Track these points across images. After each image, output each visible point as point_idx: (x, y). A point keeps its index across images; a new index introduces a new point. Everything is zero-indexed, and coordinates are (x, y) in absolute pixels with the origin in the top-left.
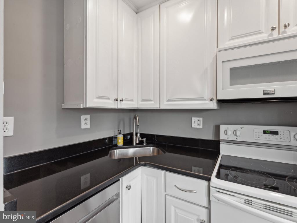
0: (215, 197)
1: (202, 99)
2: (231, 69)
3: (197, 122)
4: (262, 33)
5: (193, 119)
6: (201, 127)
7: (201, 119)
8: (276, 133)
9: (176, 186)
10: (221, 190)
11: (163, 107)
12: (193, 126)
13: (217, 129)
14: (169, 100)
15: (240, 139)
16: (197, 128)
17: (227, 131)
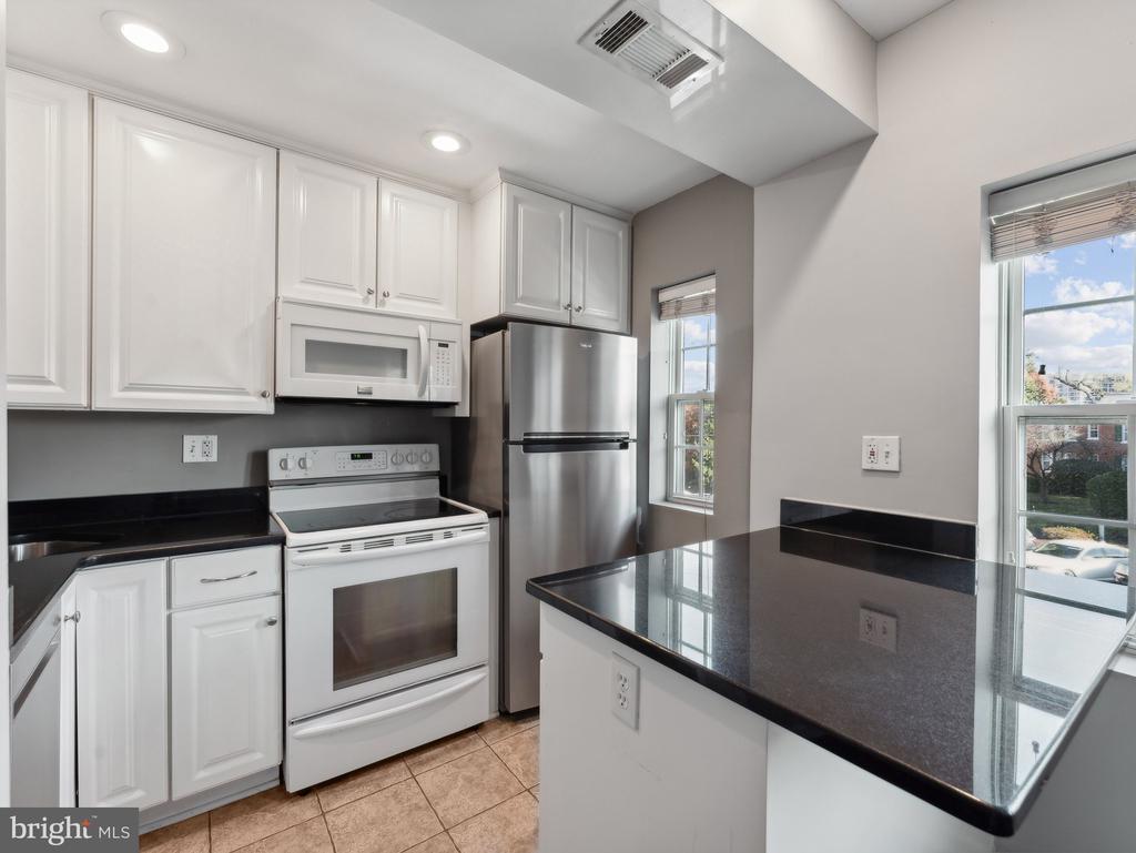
0: (295, 563)
1: (241, 391)
2: (308, 343)
3: (200, 448)
4: (354, 290)
5: (187, 438)
7: (214, 439)
8: (368, 456)
9: (203, 581)
10: (303, 548)
11: (102, 404)
12: (188, 458)
13: (260, 461)
14: (130, 388)
15: (311, 475)
16: (200, 462)
17: (289, 462)
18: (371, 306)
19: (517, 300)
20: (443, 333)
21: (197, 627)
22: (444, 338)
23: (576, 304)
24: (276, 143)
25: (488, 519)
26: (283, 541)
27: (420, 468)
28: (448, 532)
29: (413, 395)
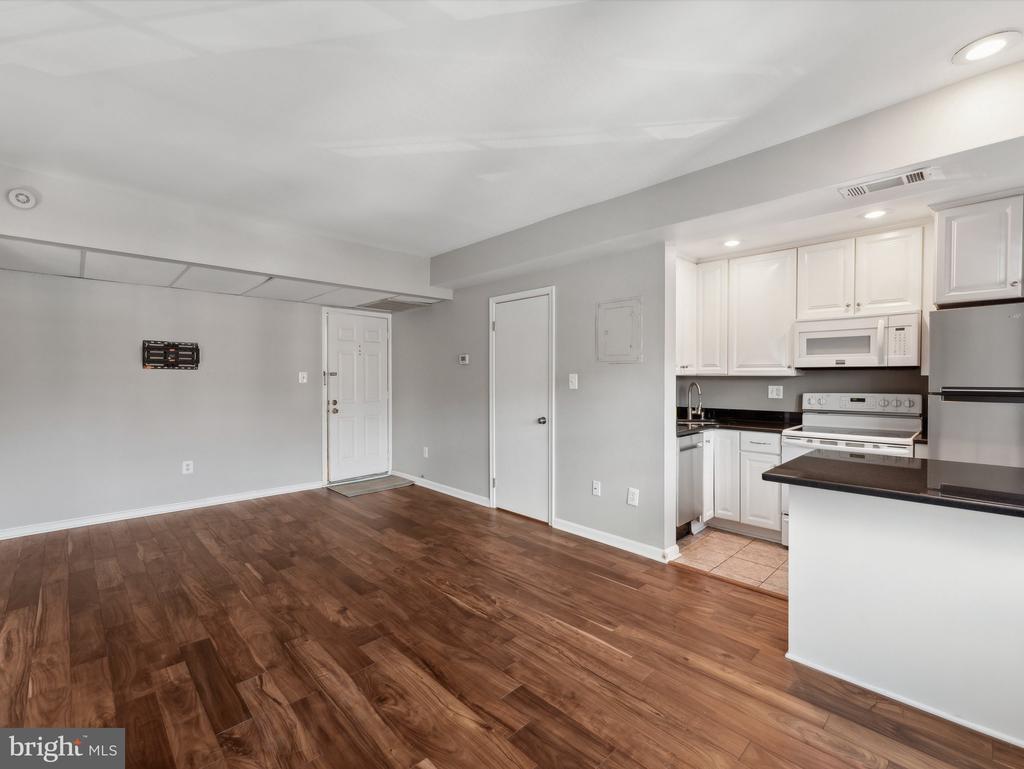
0: (785, 442)
1: (780, 366)
2: (808, 340)
3: (775, 392)
5: (770, 388)
6: (781, 397)
7: (781, 387)
8: (863, 400)
9: (752, 442)
10: (790, 437)
11: (731, 373)
12: (770, 396)
13: (800, 398)
14: (740, 366)
15: (825, 408)
16: (776, 398)
17: (811, 400)
18: (851, 314)
19: (950, 291)
20: (898, 322)
21: (750, 460)
22: (900, 324)
24: (795, 246)
25: (912, 443)
26: (780, 432)
27: (903, 410)
28: (876, 445)
29: (875, 363)
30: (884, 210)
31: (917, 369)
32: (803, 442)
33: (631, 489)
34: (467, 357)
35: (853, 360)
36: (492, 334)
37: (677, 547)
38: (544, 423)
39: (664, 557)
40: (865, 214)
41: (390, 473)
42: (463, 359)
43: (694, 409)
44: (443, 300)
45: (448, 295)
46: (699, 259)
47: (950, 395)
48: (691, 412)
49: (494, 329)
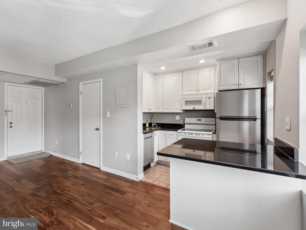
0: (179, 134)
1: (178, 109)
2: (186, 101)
3: (178, 118)
5: (176, 116)
6: (179, 119)
7: (179, 116)
8: (200, 120)
9: (169, 134)
10: (180, 132)
11: (164, 112)
12: (176, 119)
13: (184, 119)
14: (167, 109)
15: (191, 123)
16: (178, 119)
17: (187, 120)
18: (197, 93)
19: (221, 86)
20: (209, 96)
21: (169, 141)
22: (209, 97)
23: (240, 83)
24: (182, 71)
25: (212, 134)
26: (177, 131)
27: (211, 123)
28: (203, 135)
29: (203, 109)
30: (205, 60)
31: (214, 110)
32: (183, 134)
33: (127, 154)
34: (71, 105)
35: (198, 107)
36: (81, 96)
37: (143, 174)
38: (98, 130)
39: (137, 179)
40: (199, 61)
41: (43, 151)
42: (70, 105)
43: (154, 123)
44: (63, 83)
45: (64, 80)
46: (155, 74)
47: (222, 118)
48: (153, 124)
49: (81, 94)
